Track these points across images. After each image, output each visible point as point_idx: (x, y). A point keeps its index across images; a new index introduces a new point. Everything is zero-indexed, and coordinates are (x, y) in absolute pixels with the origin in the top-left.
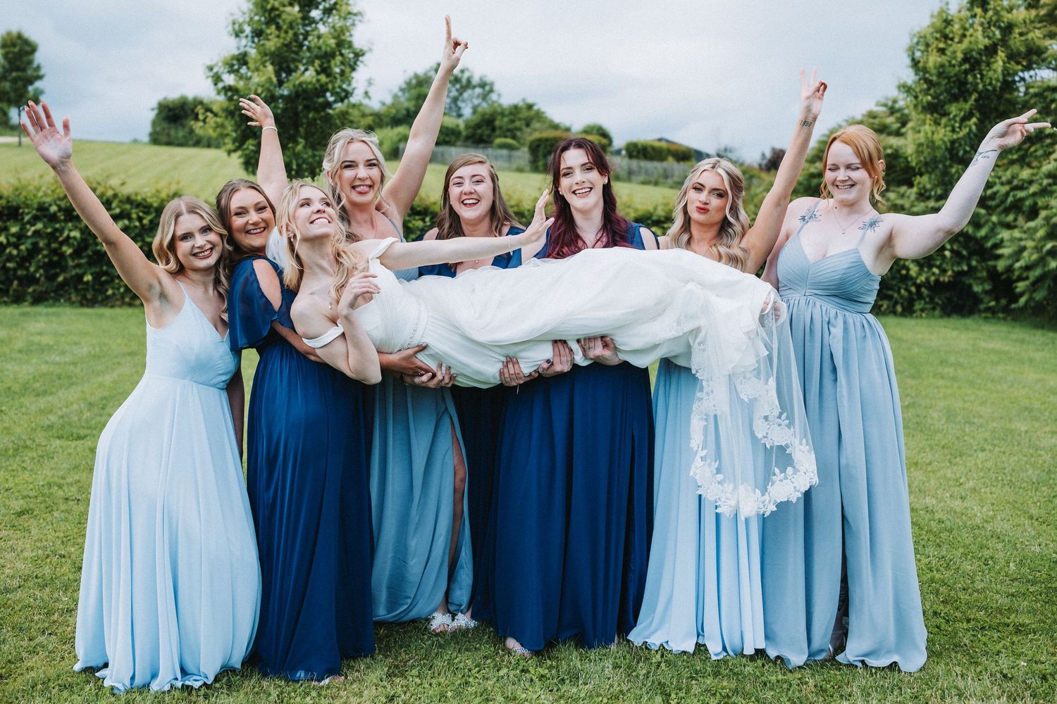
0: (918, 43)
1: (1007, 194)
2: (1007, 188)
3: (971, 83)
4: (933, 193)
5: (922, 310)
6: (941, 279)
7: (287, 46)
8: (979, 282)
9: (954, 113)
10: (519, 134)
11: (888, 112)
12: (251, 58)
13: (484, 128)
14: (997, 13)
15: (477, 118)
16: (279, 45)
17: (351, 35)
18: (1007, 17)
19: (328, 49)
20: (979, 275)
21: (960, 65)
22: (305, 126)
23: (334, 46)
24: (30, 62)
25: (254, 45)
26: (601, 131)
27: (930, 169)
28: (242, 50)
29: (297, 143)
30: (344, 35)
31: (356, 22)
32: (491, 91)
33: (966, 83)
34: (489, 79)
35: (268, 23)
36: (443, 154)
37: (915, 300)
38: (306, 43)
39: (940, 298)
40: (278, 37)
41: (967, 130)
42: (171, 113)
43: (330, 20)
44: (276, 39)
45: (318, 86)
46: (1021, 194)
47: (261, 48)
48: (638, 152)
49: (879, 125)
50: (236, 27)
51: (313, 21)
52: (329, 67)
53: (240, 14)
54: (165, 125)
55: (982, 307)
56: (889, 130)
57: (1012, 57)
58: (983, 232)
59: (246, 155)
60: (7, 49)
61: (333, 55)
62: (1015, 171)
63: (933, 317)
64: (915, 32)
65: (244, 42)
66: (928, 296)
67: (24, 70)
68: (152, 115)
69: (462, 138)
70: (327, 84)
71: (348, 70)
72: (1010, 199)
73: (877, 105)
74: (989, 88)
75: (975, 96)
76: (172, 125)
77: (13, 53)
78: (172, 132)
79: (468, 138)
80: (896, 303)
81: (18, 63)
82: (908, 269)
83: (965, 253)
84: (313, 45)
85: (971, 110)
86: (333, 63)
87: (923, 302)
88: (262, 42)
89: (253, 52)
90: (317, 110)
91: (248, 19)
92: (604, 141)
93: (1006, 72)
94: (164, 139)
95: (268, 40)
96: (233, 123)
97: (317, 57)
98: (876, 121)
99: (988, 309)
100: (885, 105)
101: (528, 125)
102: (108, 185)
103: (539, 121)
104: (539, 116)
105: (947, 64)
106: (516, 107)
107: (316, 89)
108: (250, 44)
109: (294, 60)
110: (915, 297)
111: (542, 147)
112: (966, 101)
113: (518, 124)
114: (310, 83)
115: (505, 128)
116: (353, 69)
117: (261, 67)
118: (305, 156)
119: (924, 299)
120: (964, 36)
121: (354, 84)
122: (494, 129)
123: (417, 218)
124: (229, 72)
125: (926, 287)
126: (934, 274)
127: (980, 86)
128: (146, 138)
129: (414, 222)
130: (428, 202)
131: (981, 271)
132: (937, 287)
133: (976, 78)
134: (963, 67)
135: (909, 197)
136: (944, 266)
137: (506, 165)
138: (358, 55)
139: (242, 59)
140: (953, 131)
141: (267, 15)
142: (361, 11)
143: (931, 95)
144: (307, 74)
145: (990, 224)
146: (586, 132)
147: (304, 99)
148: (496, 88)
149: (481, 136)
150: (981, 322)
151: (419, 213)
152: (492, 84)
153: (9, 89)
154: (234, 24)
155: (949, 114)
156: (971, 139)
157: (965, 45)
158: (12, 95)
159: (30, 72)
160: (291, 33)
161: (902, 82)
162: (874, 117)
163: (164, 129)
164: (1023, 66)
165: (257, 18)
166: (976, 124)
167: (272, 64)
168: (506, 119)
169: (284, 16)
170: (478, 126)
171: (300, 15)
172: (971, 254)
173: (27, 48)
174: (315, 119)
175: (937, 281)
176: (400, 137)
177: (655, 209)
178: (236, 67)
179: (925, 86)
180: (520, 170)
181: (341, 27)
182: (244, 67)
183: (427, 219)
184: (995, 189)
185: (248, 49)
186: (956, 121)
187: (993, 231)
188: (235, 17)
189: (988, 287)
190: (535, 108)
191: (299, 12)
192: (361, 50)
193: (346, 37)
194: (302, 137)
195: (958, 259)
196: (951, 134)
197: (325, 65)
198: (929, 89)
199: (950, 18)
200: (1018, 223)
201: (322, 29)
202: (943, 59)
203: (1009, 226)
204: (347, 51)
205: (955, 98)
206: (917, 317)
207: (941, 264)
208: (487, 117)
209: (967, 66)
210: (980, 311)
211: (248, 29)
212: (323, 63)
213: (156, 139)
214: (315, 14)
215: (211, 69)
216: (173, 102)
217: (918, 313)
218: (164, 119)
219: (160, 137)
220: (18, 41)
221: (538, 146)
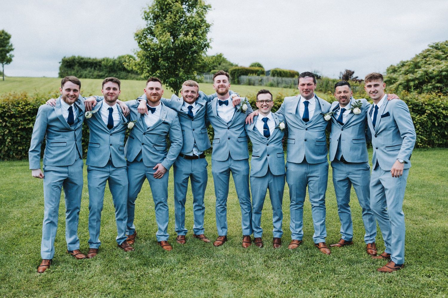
7: (176, 23)
16: (172, 22)
17: (206, 17)
19: (197, 23)
23: (199, 22)
24: (8, 43)
28: (149, 26)
31: (207, 10)
42: (68, 64)
45: (192, 42)
48: (278, 74)
50: (146, 14)
53: (148, 8)
54: (66, 69)
61: (199, 27)
65: (149, 22)
67: (5, 46)
68: (59, 65)
70: (196, 41)
76: (69, 69)
78: (69, 72)
81: (3, 44)
86: (199, 30)
91: (152, 11)
92: (261, 69)
97: (191, 28)
101: (220, 64)
103: (224, 63)
108: (152, 23)
111: (237, 73)
114: (189, 41)
138: (208, 26)
146: (252, 66)
154: (145, 12)
159: (7, 48)
160: (177, 16)
163: (65, 71)
165: (157, 9)
169: (174, 8)
173: (7, 37)
185: (151, 25)
192: (209, 24)
193: (203, 17)
197: (196, 31)
204: (204, 25)
213: (62, 76)
216: (69, 59)
218: (65, 66)
219: (63, 74)
220: (3, 34)
221: (235, 72)
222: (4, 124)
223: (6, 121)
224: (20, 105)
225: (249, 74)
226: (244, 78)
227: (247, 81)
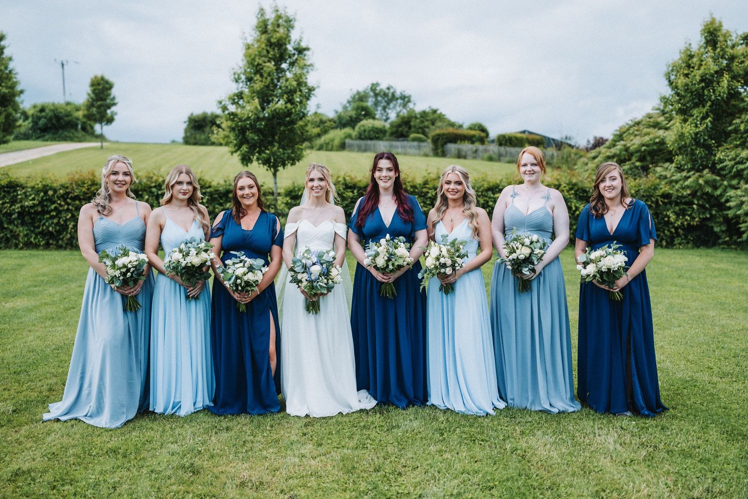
0: (672, 70)
1: (733, 167)
2: (733, 163)
3: (707, 95)
4: (686, 167)
5: (680, 244)
6: (692, 223)
7: (268, 87)
8: (717, 225)
9: (696, 115)
10: (427, 130)
11: (661, 113)
12: (245, 94)
13: (404, 127)
14: (722, 50)
15: (399, 121)
16: (262, 86)
17: (306, 78)
18: (730, 51)
19: (292, 88)
20: (718, 220)
21: (699, 83)
22: (278, 135)
23: (295, 86)
24: (109, 95)
25: (247, 87)
26: (481, 128)
27: (682, 152)
28: (240, 90)
29: (274, 146)
30: (302, 79)
31: (309, 70)
32: (409, 101)
33: (704, 95)
34: (407, 93)
35: (255, 74)
36: (374, 146)
37: (675, 237)
38: (279, 84)
39: (692, 236)
40: (262, 81)
41: (705, 126)
42: (197, 124)
43: (293, 69)
44: (260, 83)
45: (286, 110)
46: (741, 167)
47: (252, 89)
48: (506, 141)
49: (653, 122)
50: (236, 76)
51: (283, 71)
52: (293, 98)
53: (238, 68)
54: (193, 132)
55: (720, 241)
56: (660, 126)
57: (734, 77)
58: (718, 192)
59: (242, 154)
60: (95, 87)
61: (295, 92)
62: (738, 152)
63: (687, 248)
64: (670, 63)
65: (241, 85)
66: (683, 234)
67: (105, 100)
68: (185, 126)
69: (388, 134)
70: (291, 109)
71: (304, 100)
72: (735, 170)
73: (653, 110)
74: (719, 98)
75: (709, 103)
76: (198, 131)
77: (99, 90)
78: (198, 136)
79: (392, 134)
80: (662, 240)
81: (102, 96)
82: (669, 217)
83: (707, 206)
84: (283, 85)
85: (707, 113)
86: (295, 96)
87: (680, 239)
88: (252, 85)
89: (246, 91)
90: (286, 125)
91: (243, 71)
92: (483, 134)
93: (730, 88)
94: (192, 141)
95: (256, 83)
96: (234, 135)
97: (286, 93)
98: (652, 120)
99: (725, 243)
100: (658, 109)
101: (433, 124)
102: (159, 175)
103: (440, 121)
104: (441, 117)
105: (690, 84)
106: (424, 112)
107: (285, 112)
108: (245, 86)
109: (271, 95)
110: (675, 235)
111: (441, 139)
112: (704, 107)
113: (426, 123)
114: (281, 109)
115: (417, 126)
116: (308, 99)
117: (251, 100)
118: (279, 154)
119: (681, 237)
120: (701, 65)
121: (308, 109)
122: (410, 128)
123: (349, 190)
124: (232, 104)
125: (682, 229)
126: (686, 220)
127: (713, 97)
128: (181, 140)
129: (346, 193)
130: (355, 181)
131: (719, 218)
132: (689, 229)
133: (710, 92)
134: (701, 85)
135: (670, 170)
136: (694, 215)
137: (416, 151)
138: (311, 90)
139: (240, 96)
140: (696, 126)
141: (255, 68)
142: (312, 63)
143: (681, 104)
144: (280, 103)
145: (723, 186)
146: (470, 128)
147: (278, 119)
148: (412, 99)
149: (402, 132)
150: (719, 251)
151: (350, 187)
152: (409, 97)
153: (95, 112)
154: (235, 74)
155: (693, 116)
156: (708, 131)
157: (701, 72)
158: (98, 116)
159: (108, 101)
160: (269, 79)
161: (663, 96)
162: (650, 118)
163: (192, 134)
164: (741, 83)
165: (249, 70)
166: (710, 121)
167: (258, 98)
168: (418, 121)
169: (265, 69)
170: (400, 126)
171: (275, 68)
172: (712, 207)
173: (107, 86)
174: (284, 131)
175: (689, 224)
176: (346, 135)
177: (501, 181)
178: (236, 100)
179: (677, 98)
180: (426, 155)
181: (300, 74)
182: (241, 100)
183: (355, 191)
184: (724, 164)
185: (243, 89)
186: (697, 121)
187: (725, 191)
188: (235, 71)
189: (724, 228)
190: (438, 112)
191: (274, 65)
192: (313, 87)
193: (304, 79)
194: (277, 142)
195: (703, 210)
196: (694, 128)
197: (290, 98)
198: (680, 100)
199: (693, 53)
200: (740, 186)
201: (289, 75)
202: (687, 80)
203: (735, 188)
204: (304, 88)
205: (696, 105)
206: (676, 248)
207: (691, 214)
208: (405, 119)
209: (703, 84)
210: (720, 244)
211: (243, 77)
212: (289, 96)
213: (187, 141)
214: (284, 66)
215: (220, 102)
216: (198, 117)
217: (678, 246)
218: (192, 128)
219: (189, 140)
220: (102, 82)
221: (438, 139)
222: (66, 207)
223: (68, 204)
224: (85, 185)
225: (459, 142)
226: (452, 147)
227: (457, 152)
